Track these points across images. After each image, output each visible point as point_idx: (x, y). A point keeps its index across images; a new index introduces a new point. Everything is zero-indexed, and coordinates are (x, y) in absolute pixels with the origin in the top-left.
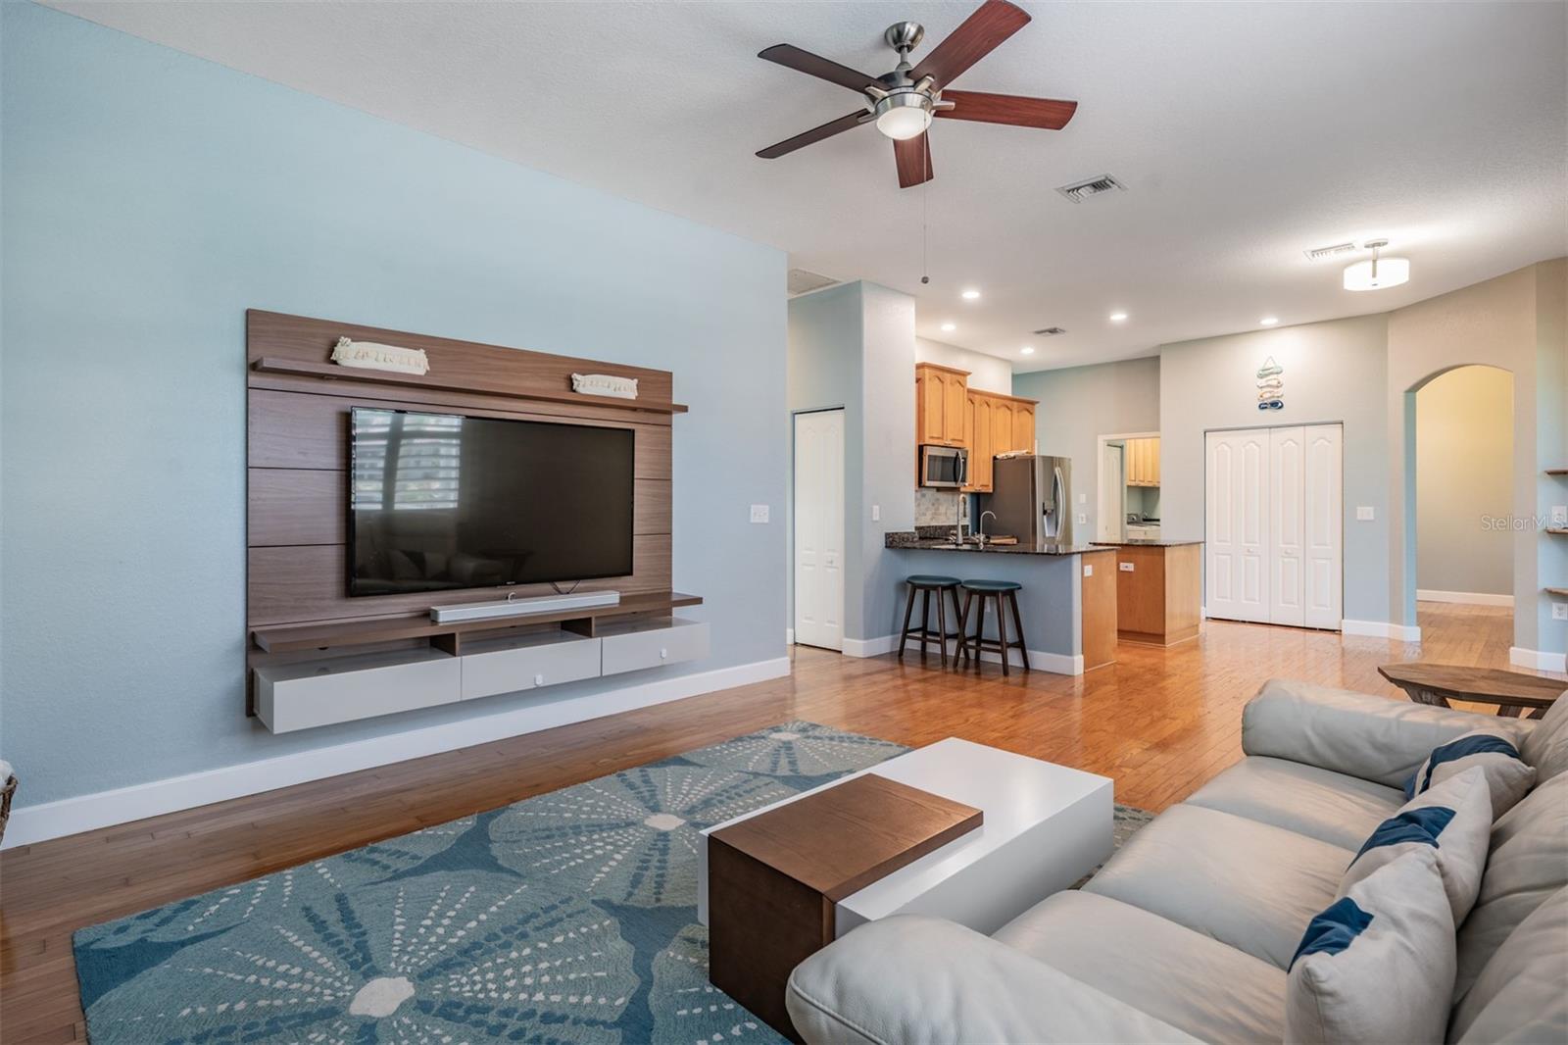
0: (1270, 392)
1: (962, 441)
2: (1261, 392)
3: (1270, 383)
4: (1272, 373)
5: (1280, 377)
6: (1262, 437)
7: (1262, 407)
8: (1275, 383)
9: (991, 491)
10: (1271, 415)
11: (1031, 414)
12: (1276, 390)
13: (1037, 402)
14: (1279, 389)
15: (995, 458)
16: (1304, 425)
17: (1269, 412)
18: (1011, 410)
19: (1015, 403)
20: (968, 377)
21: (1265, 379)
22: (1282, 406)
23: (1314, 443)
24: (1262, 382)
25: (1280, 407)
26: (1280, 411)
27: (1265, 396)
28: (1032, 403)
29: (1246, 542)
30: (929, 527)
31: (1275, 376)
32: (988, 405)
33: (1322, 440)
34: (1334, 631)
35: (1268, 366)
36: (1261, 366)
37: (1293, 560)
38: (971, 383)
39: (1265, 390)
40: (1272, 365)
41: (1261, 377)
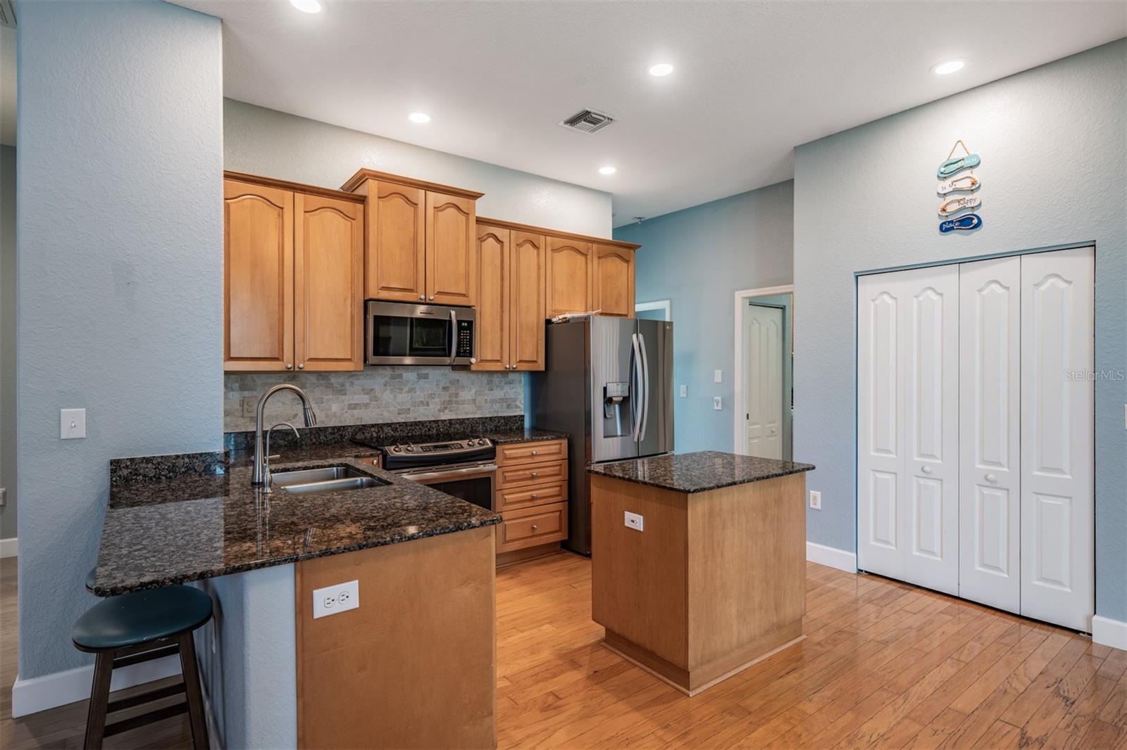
0: (959, 201)
1: (464, 295)
2: (942, 203)
3: (959, 185)
4: (962, 169)
5: (976, 174)
6: (946, 279)
7: (945, 228)
8: (966, 184)
9: (542, 368)
10: (960, 243)
11: (628, 262)
12: (968, 197)
13: (640, 246)
14: (976, 195)
15: (548, 322)
16: (1020, 254)
17: (955, 237)
18: (586, 255)
19: (595, 246)
20: (478, 202)
21: (949, 181)
22: (980, 222)
23: (1037, 285)
24: (946, 185)
25: (976, 226)
26: (976, 234)
27: (951, 208)
28: (632, 247)
29: (921, 455)
30: (436, 422)
31: (967, 173)
32: (534, 246)
33: (1051, 281)
34: (1077, 632)
35: (955, 157)
36: (944, 160)
37: (999, 493)
38: (482, 209)
39: (949, 198)
40: (964, 155)
41: (943, 176)
